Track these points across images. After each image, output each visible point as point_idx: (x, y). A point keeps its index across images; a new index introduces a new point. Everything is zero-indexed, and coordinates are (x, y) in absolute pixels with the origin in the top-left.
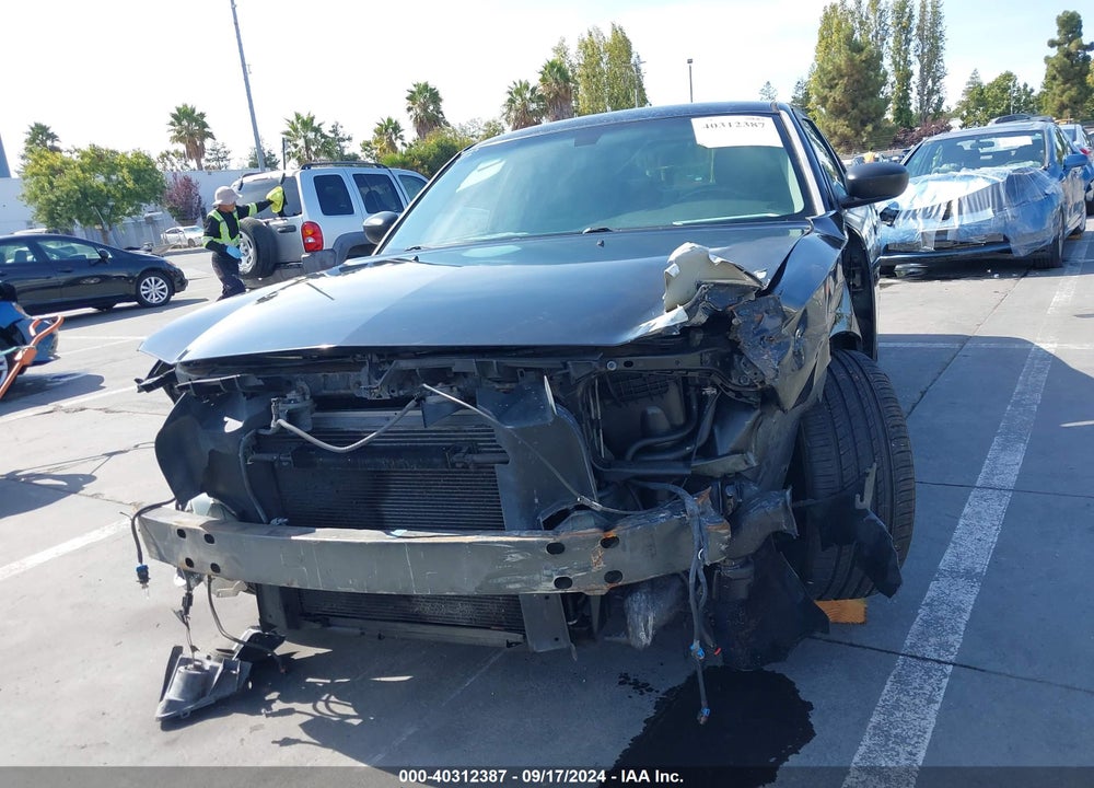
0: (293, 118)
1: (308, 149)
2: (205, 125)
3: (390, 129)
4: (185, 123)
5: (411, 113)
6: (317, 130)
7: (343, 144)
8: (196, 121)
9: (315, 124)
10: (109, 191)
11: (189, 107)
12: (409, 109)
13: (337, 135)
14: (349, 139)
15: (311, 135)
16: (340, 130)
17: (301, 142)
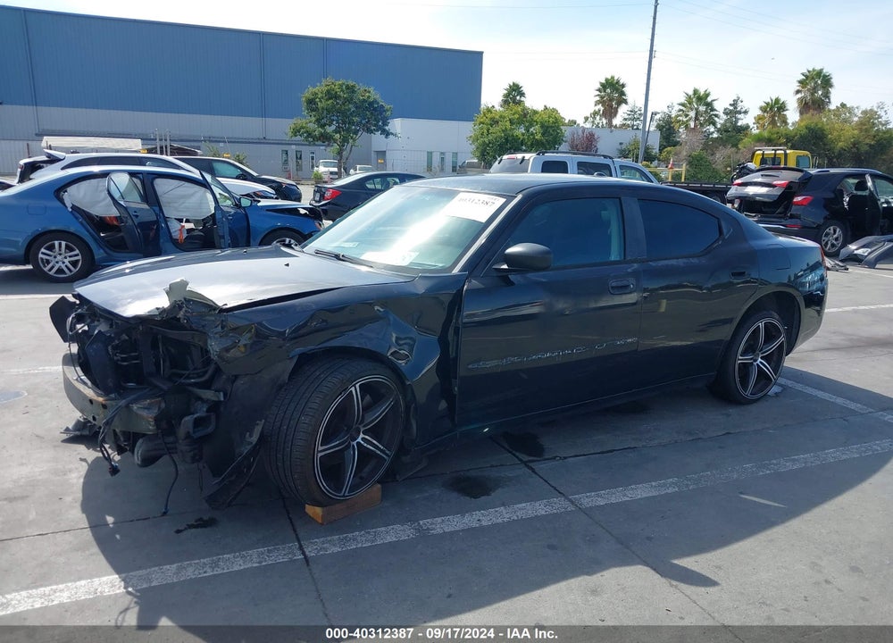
0: (691, 93)
1: (696, 119)
2: (623, 94)
3: (775, 109)
4: (608, 90)
5: (799, 96)
6: (709, 105)
7: (739, 116)
8: (617, 90)
9: (709, 99)
10: (524, 139)
11: (616, 78)
12: (798, 92)
13: (735, 108)
14: (746, 112)
15: (702, 108)
16: (740, 104)
17: (692, 114)
